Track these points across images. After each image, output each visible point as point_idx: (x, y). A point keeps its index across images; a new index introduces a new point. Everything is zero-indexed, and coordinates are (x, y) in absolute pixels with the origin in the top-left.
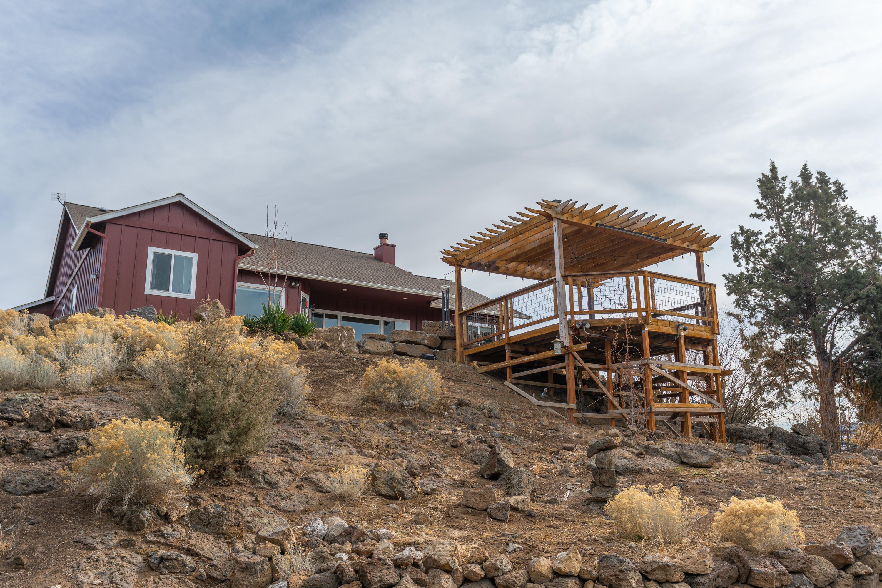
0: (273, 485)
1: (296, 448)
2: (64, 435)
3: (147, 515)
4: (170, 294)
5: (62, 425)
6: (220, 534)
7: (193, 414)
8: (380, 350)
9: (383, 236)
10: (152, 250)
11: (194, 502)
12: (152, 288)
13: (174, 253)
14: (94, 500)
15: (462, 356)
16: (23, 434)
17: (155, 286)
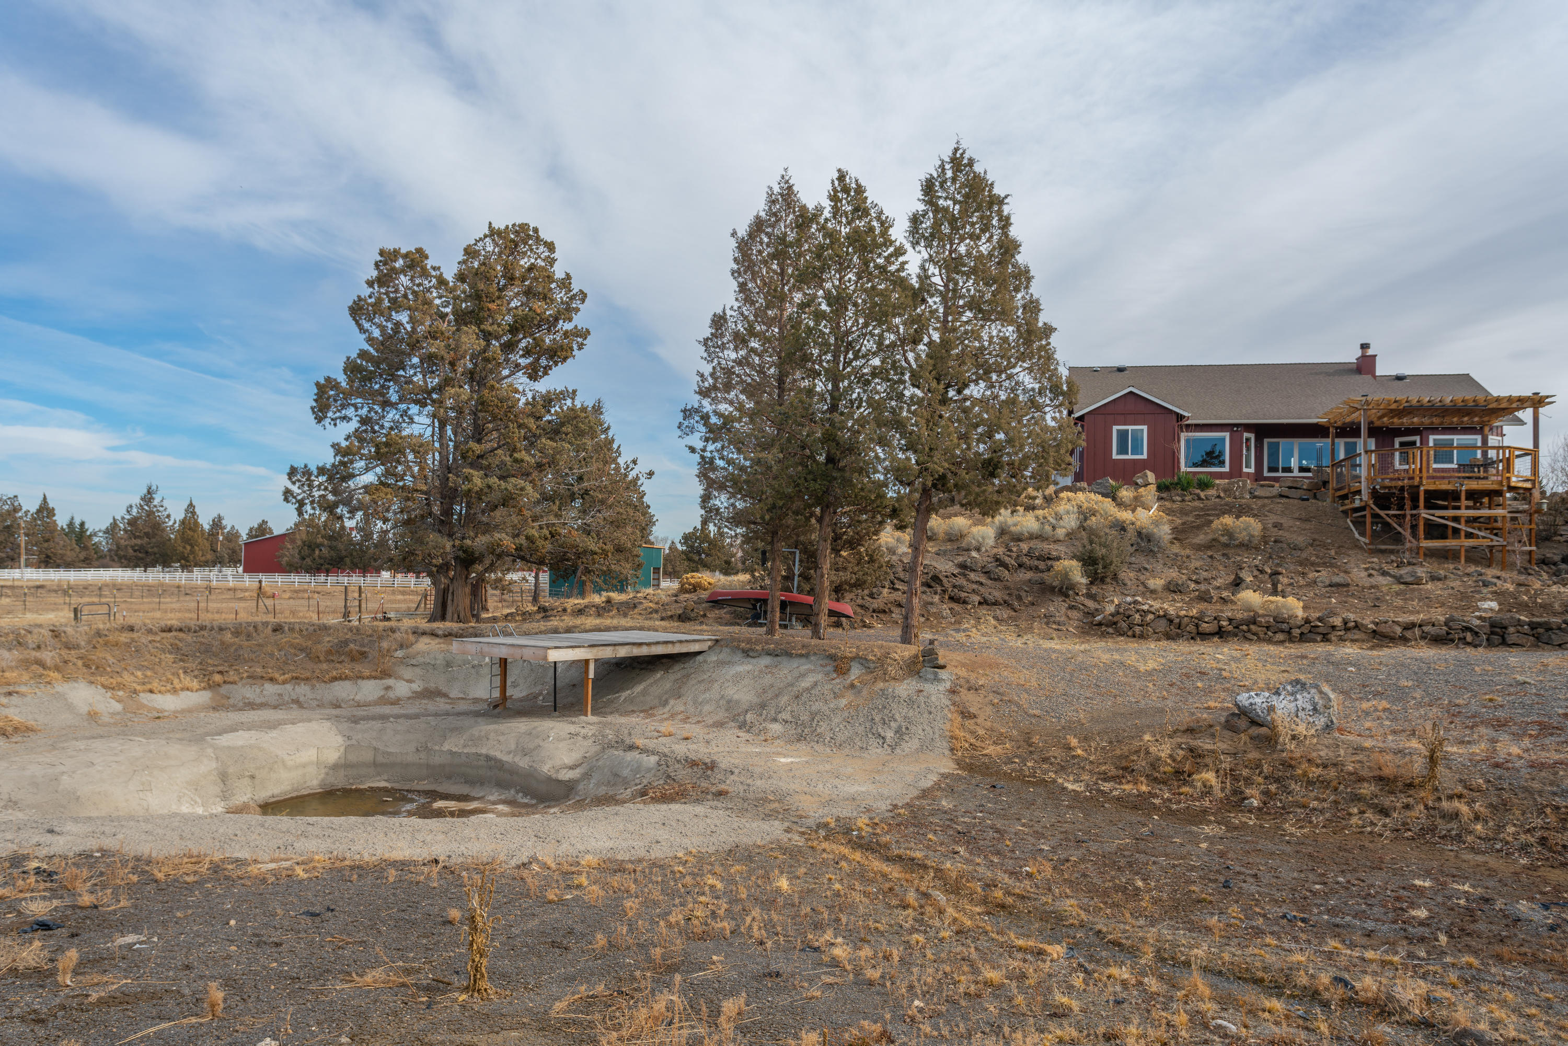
0: (1125, 585)
1: (1146, 569)
2: (1050, 563)
3: (1071, 592)
4: (1129, 457)
5: (1049, 559)
6: (1095, 600)
7: (1090, 557)
8: (1268, 494)
9: (1365, 347)
10: (1115, 428)
11: (1088, 589)
12: (1118, 454)
13: (1130, 428)
14: (1054, 588)
15: (1334, 497)
16: (1036, 563)
17: (1119, 453)
